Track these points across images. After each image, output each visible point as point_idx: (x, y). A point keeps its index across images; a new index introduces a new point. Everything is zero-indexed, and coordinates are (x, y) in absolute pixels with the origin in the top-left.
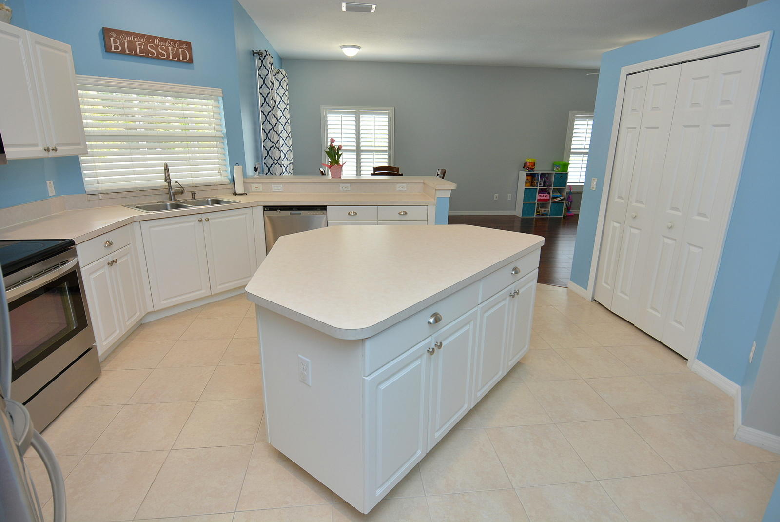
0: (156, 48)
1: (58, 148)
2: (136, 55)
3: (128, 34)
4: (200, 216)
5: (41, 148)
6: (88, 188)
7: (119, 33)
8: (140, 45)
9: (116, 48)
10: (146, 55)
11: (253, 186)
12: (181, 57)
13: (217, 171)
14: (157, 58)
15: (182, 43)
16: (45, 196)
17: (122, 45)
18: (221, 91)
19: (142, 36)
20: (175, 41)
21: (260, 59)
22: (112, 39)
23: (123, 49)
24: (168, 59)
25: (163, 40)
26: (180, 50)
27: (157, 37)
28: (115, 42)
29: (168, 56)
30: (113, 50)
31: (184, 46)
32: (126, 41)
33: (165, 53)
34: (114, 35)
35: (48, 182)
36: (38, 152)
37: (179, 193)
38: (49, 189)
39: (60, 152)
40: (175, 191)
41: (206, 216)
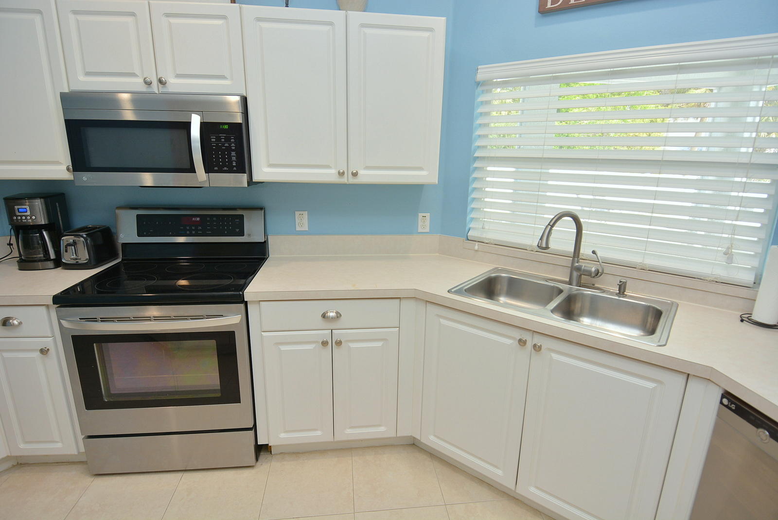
1: (359, 172)
4: (526, 336)
5: (333, 171)
9: (555, 1)
30: (549, 6)
35: (421, 215)
36: (327, 175)
37: (589, 273)
38: (420, 223)
39: (367, 176)
40: (578, 269)
41: (538, 340)
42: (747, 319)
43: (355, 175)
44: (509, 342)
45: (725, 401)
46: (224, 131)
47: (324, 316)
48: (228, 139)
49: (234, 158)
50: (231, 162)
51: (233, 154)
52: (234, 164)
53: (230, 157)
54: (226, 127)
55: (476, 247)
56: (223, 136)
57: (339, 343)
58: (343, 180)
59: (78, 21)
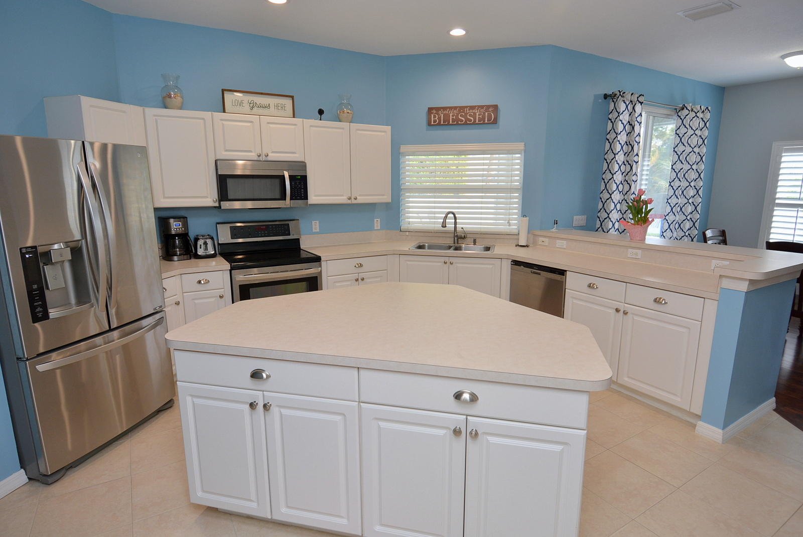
0: (465, 117)
1: (358, 197)
2: (449, 124)
3: (445, 108)
5: (345, 197)
6: (404, 226)
7: (438, 109)
8: (453, 116)
9: (435, 121)
10: (457, 123)
11: (541, 239)
12: (486, 119)
13: (507, 221)
14: (466, 124)
15: (488, 107)
16: (371, 228)
17: (439, 118)
18: (523, 145)
19: (455, 108)
20: (482, 107)
21: (613, 101)
22: (432, 115)
23: (440, 121)
24: (474, 123)
25: (472, 108)
26: (486, 113)
27: (467, 107)
28: (435, 117)
29: (475, 121)
30: (432, 123)
31: (490, 110)
32: (442, 115)
33: (472, 118)
34: (434, 112)
35: (375, 220)
36: (343, 200)
37: (461, 238)
38: (375, 225)
39: (361, 200)
40: (457, 236)
41: (452, 260)
42: (518, 245)
43: (356, 199)
44: (439, 264)
45: (512, 263)
46: (298, 179)
47: (356, 266)
48: (300, 183)
49: (303, 193)
50: (301, 194)
51: (302, 190)
52: (303, 195)
53: (301, 192)
54: (299, 177)
55: (407, 234)
56: (298, 181)
57: (363, 279)
58: (349, 202)
59: (223, 125)
